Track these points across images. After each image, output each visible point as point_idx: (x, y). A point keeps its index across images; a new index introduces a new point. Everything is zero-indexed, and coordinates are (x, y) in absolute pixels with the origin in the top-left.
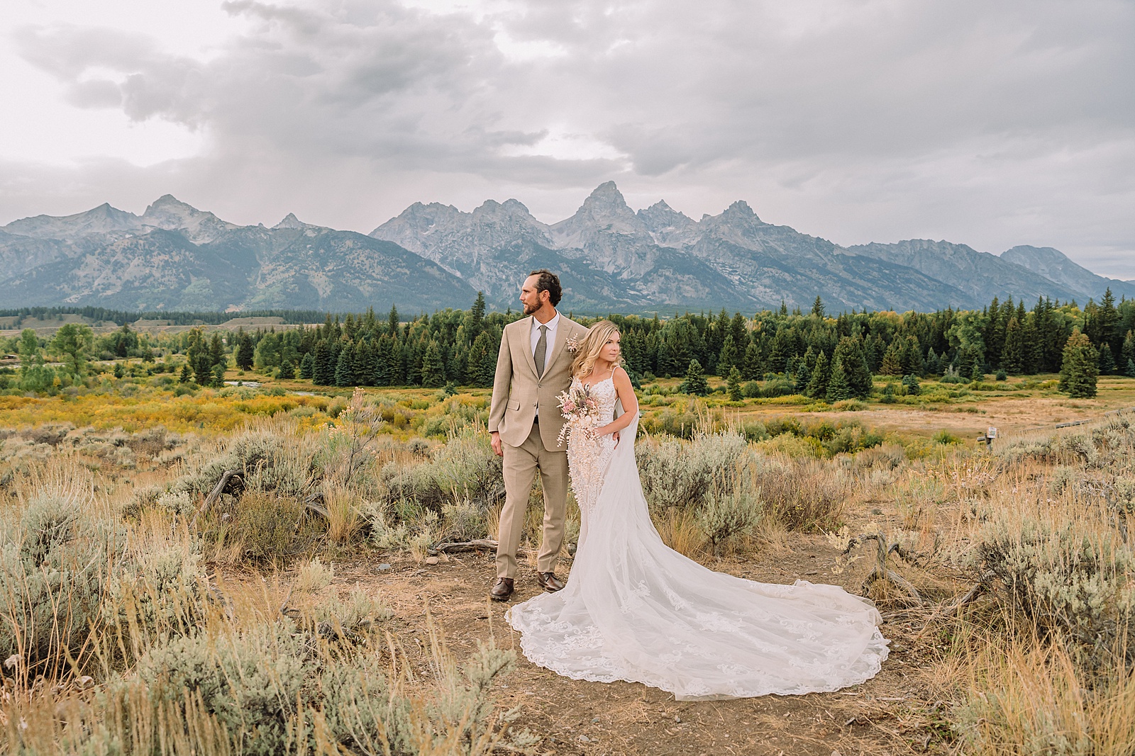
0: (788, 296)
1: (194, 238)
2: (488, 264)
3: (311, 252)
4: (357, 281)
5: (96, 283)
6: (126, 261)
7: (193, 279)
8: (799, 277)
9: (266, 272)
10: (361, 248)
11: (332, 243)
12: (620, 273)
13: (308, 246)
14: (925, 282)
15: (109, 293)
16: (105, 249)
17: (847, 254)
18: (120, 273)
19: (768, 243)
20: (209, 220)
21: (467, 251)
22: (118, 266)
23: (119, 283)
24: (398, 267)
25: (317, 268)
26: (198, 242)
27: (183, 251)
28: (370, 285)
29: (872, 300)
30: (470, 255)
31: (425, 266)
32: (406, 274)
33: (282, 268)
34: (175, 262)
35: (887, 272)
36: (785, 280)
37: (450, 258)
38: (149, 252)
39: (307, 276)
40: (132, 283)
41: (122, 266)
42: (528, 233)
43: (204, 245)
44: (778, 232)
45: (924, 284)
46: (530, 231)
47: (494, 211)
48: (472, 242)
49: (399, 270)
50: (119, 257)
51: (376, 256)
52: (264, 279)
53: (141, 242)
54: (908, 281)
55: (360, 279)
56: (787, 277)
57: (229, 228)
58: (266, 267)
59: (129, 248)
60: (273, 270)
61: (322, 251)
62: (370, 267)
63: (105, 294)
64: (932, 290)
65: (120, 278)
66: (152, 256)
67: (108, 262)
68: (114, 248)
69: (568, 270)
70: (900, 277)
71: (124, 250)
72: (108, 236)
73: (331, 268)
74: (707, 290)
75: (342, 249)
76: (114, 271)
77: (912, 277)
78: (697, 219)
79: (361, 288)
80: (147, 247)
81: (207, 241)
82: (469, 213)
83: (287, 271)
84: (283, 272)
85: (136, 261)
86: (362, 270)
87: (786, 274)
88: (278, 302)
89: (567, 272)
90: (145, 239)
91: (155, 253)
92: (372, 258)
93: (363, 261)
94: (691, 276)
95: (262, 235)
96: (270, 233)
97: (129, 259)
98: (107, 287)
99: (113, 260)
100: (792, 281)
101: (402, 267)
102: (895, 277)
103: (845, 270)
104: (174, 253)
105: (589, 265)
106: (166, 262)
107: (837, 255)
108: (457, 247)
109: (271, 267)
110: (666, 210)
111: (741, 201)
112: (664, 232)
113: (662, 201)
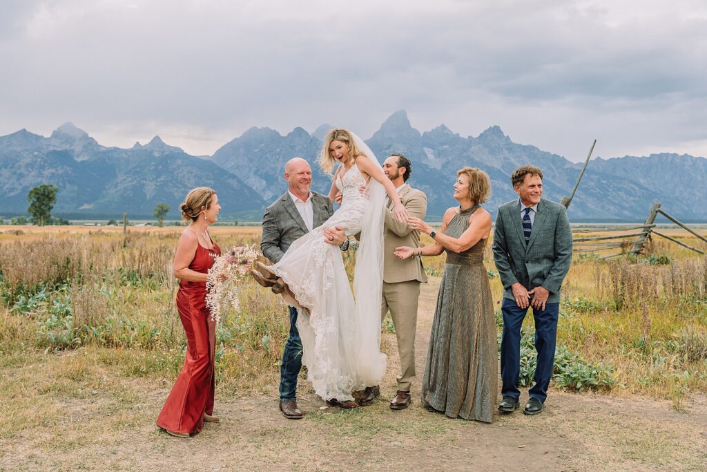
0: (499, 201)
1: (78, 156)
3: (153, 167)
4: (175, 189)
5: (6, 187)
6: (27, 172)
7: (68, 186)
9: (119, 181)
10: (186, 166)
11: (169, 162)
13: (152, 163)
14: (634, 190)
15: (12, 194)
16: (14, 164)
17: (574, 167)
18: (21, 181)
19: (508, 159)
20: (89, 143)
21: (273, 166)
22: (21, 176)
23: (20, 187)
24: (207, 179)
25: (153, 179)
26: (79, 160)
27: (65, 167)
30: (275, 169)
31: (228, 179)
33: (130, 179)
34: (58, 175)
35: (604, 182)
36: (503, 190)
37: (261, 171)
38: (42, 167)
39: (144, 185)
40: (28, 187)
41: (24, 176)
43: (83, 162)
45: (633, 192)
47: (301, 136)
48: (278, 159)
49: (208, 181)
50: (23, 170)
51: (194, 171)
52: (116, 186)
53: (39, 160)
54: (619, 189)
55: (177, 187)
57: (102, 149)
58: (121, 177)
59: (30, 164)
60: (125, 180)
61: (160, 167)
62: (188, 179)
63: (9, 195)
64: (639, 197)
65: (20, 184)
66: (44, 170)
67: (15, 173)
68: (20, 163)
70: (614, 186)
71: (27, 166)
72: (22, 153)
73: (162, 179)
74: (436, 196)
75: (175, 166)
76: (18, 180)
77: (625, 186)
78: (467, 138)
79: (176, 194)
80: (42, 163)
81: (85, 158)
82: (285, 137)
83: (132, 181)
84: (129, 182)
85: (33, 173)
88: (116, 203)
90: (42, 158)
91: (46, 168)
92: (191, 173)
94: (427, 186)
95: (124, 155)
96: (130, 153)
97: (29, 171)
98: (12, 190)
99: (18, 172)
100: (508, 190)
101: (210, 179)
102: (609, 186)
103: (568, 180)
104: (59, 168)
106: (53, 174)
107: (567, 169)
108: (267, 162)
109: (124, 177)
110: (445, 132)
111: (495, 126)
112: (440, 149)
113: (443, 125)
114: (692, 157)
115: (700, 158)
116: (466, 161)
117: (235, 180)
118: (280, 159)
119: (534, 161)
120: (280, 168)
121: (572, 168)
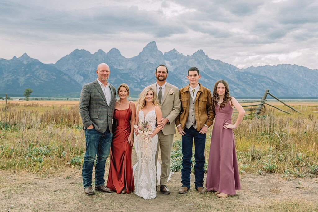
2: (92, 75)
3: (23, 70)
8: (211, 80)
9: (5, 77)
10: (41, 69)
11: (32, 67)
12: (144, 79)
13: (23, 67)
14: (269, 82)
17: (241, 71)
19: (207, 67)
21: (87, 69)
25: (23, 76)
28: (39, 82)
29: (239, 90)
30: (88, 71)
31: (63, 76)
32: (54, 78)
33: (11, 75)
35: (255, 78)
36: (204, 82)
37: (81, 72)
39: (18, 79)
42: (112, 62)
44: (215, 62)
45: (269, 83)
46: (113, 62)
47: (101, 54)
48: (90, 66)
49: (52, 77)
51: (45, 72)
52: (3, 79)
54: (262, 82)
55: (36, 80)
56: (206, 80)
60: (8, 76)
61: (27, 69)
62: (42, 76)
64: (272, 86)
69: (119, 77)
70: (259, 80)
73: (28, 76)
75: (35, 69)
77: (265, 80)
78: (186, 56)
79: (36, 84)
82: (93, 54)
83: (12, 77)
84: (11, 77)
86: (38, 76)
87: (206, 79)
89: (119, 78)
93: (40, 74)
95: (7, 63)
96: (11, 62)
100: (207, 82)
102: (257, 80)
103: (237, 77)
105: (130, 75)
107: (236, 72)
108: (84, 67)
109: (7, 75)
110: (175, 52)
111: (201, 50)
112: (173, 61)
113: (174, 49)
114: (297, 66)
115: (302, 66)
116: (186, 67)
117: (67, 76)
118: (91, 66)
119: (220, 68)
120: (90, 70)
121: (239, 71)
